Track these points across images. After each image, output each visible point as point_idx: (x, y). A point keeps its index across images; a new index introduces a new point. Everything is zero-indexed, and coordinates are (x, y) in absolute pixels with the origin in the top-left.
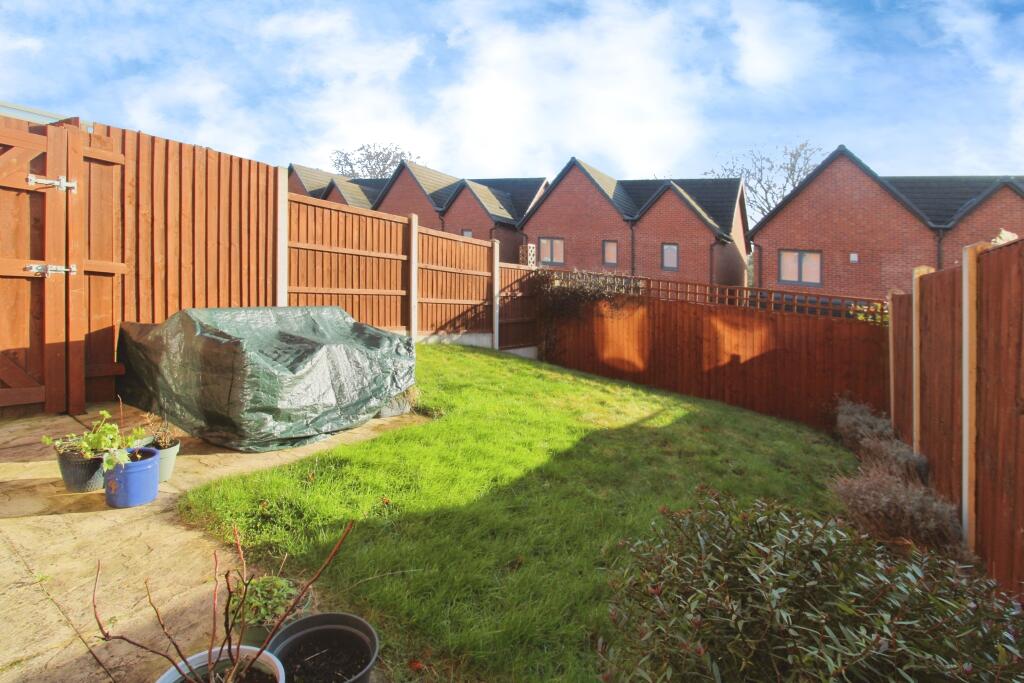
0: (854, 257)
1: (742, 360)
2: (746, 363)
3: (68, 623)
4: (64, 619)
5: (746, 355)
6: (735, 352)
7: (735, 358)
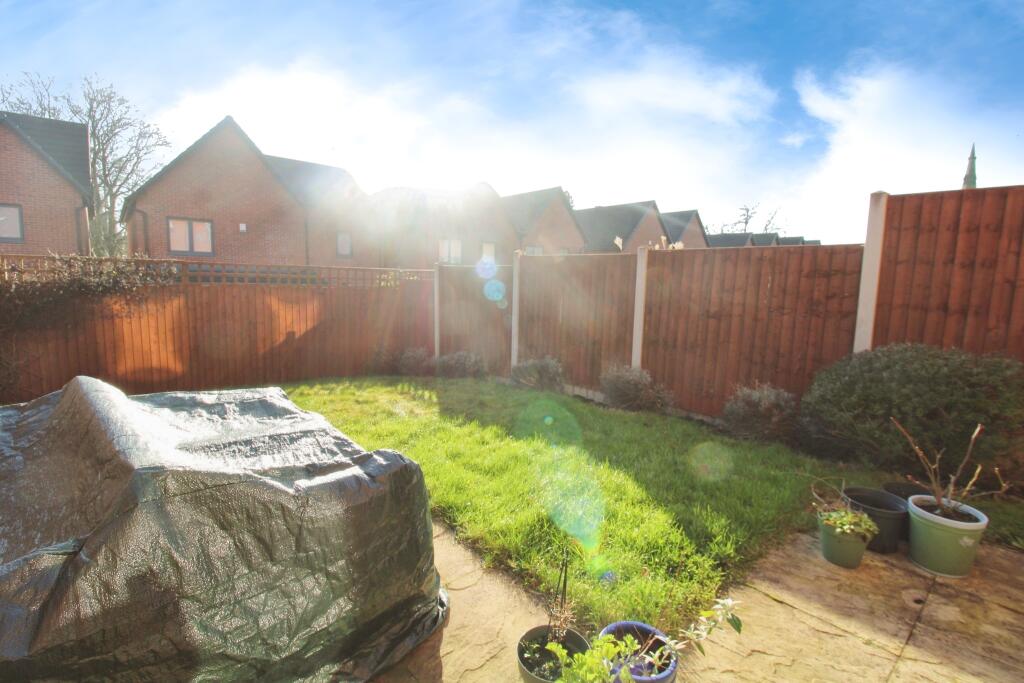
0: (243, 227)
1: (297, 336)
2: (300, 339)
3: (895, 670)
4: (893, 675)
5: (300, 329)
6: (289, 330)
7: (291, 335)
